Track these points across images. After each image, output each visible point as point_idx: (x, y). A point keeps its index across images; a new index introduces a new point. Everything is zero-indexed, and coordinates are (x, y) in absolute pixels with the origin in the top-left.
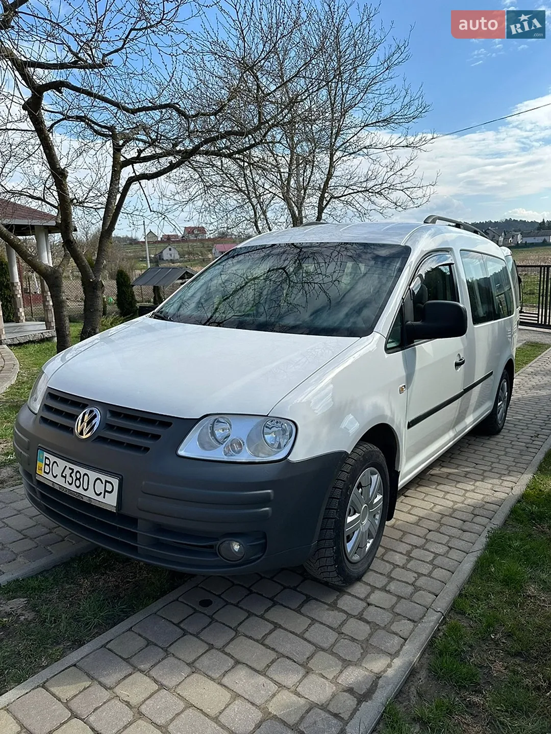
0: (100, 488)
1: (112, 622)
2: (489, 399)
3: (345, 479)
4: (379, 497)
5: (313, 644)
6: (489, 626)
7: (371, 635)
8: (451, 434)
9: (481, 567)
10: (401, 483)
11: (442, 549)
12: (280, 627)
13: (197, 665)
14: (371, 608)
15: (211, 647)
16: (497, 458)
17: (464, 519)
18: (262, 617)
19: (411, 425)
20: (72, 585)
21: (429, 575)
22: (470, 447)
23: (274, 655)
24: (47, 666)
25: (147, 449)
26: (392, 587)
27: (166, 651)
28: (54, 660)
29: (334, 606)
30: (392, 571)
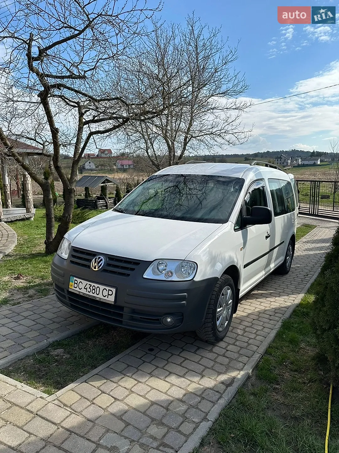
0: (105, 293)
1: (108, 358)
2: (282, 255)
3: (217, 290)
4: (231, 301)
5: (204, 366)
6: (283, 359)
7: (229, 363)
8: (263, 272)
9: (279, 335)
10: (241, 295)
11: (260, 328)
12: (188, 359)
13: (152, 373)
14: (228, 352)
15: (157, 367)
16: (287, 286)
17: (270, 314)
18: (178, 355)
19: (245, 266)
20: (83, 344)
21: (254, 339)
22: (273, 280)
23: (187, 370)
24: (83, 376)
25: (129, 275)
26: (237, 343)
27: (137, 369)
28: (85, 374)
29: (211, 351)
30: (237, 337)
